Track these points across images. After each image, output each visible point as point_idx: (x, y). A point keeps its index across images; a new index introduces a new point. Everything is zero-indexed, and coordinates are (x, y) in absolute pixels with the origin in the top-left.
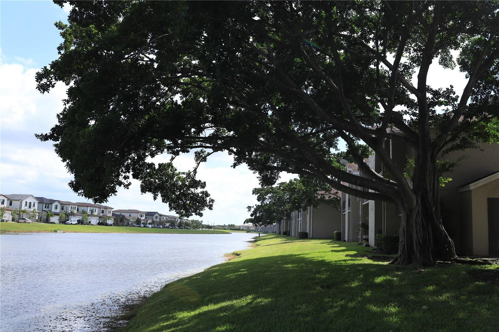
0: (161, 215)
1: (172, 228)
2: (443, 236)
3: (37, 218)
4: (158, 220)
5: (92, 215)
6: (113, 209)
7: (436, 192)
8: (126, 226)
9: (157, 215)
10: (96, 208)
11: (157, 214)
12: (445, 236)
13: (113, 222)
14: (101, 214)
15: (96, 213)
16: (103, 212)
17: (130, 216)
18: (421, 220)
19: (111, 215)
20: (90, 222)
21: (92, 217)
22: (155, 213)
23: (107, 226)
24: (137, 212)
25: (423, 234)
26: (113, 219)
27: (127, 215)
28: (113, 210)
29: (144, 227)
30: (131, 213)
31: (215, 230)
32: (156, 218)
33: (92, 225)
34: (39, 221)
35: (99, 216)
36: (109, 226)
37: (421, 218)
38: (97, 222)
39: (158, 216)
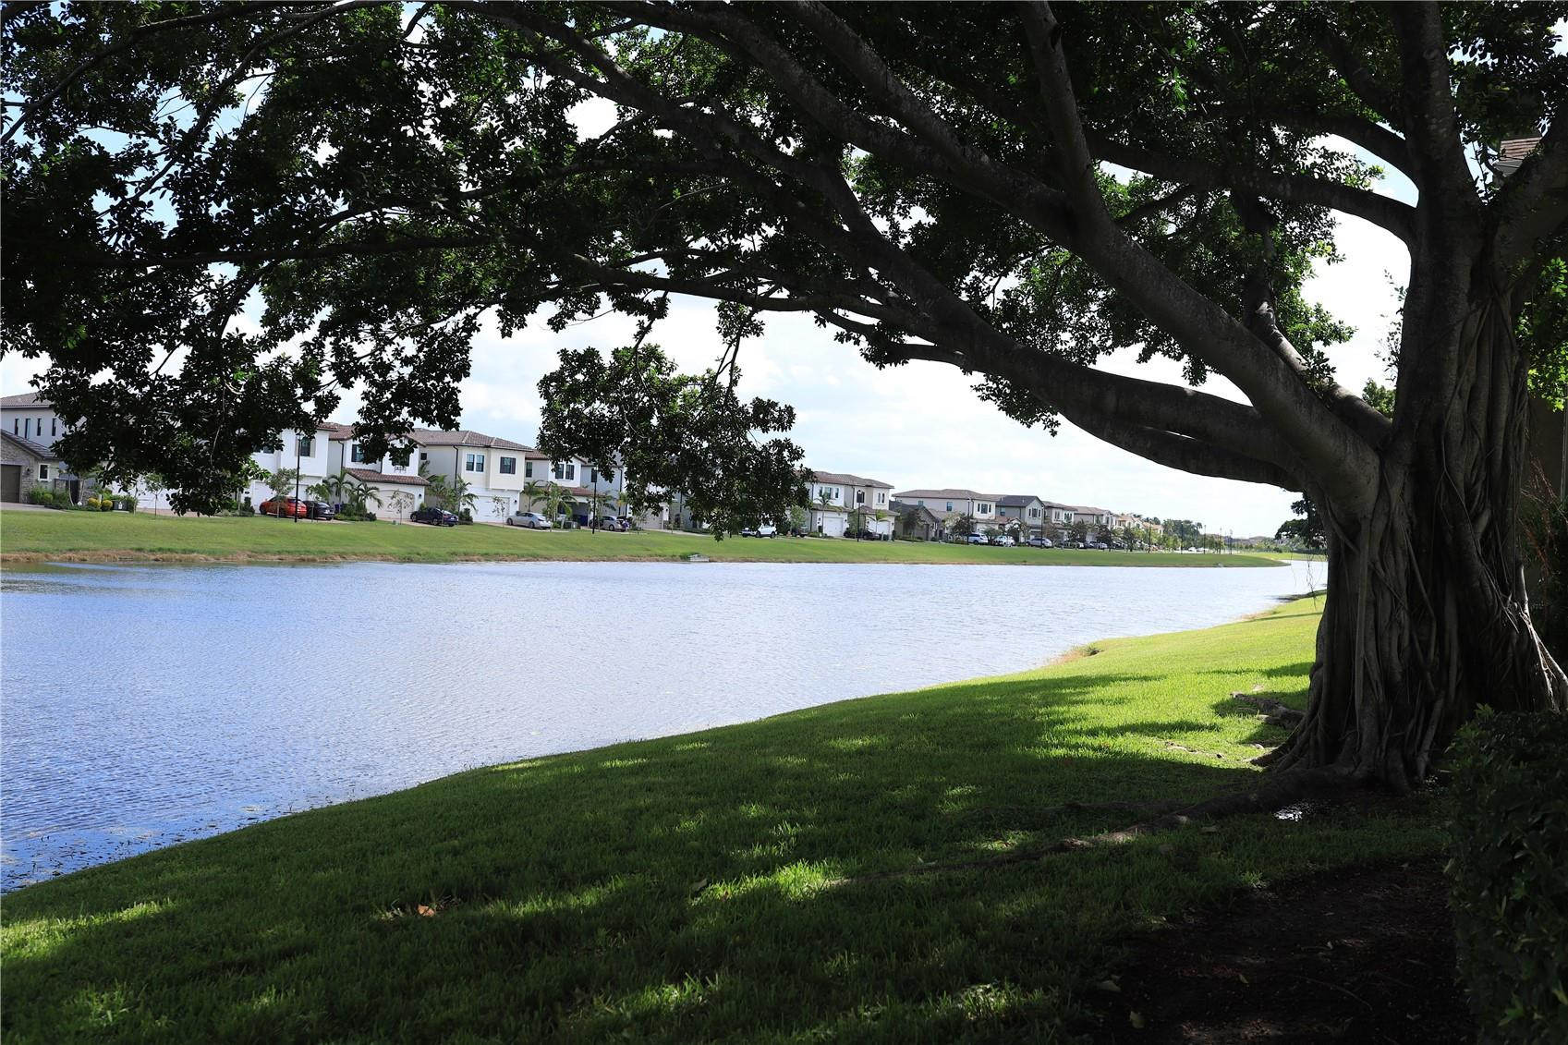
0: (1050, 507)
1: (1085, 548)
2: (1510, 650)
3: (666, 518)
4: (1038, 521)
5: (825, 507)
6: (892, 487)
7: (1501, 442)
8: (933, 540)
9: (1035, 505)
10: (839, 487)
11: (1035, 502)
12: (1525, 647)
13: (892, 528)
14: (856, 505)
15: (839, 502)
16: (860, 499)
17: (949, 509)
18: (1402, 575)
19: (886, 507)
20: (820, 528)
21: (826, 514)
22: (1030, 499)
23: (873, 539)
24: (970, 497)
25: (1411, 640)
26: (892, 520)
27: (937, 508)
28: (892, 492)
29: (991, 543)
30: (954, 501)
31: (1234, 552)
32: (1034, 515)
33: (826, 536)
34: (671, 526)
35: (849, 509)
36: (879, 539)
37: (1403, 566)
38: (844, 530)
39: (1039, 508)
